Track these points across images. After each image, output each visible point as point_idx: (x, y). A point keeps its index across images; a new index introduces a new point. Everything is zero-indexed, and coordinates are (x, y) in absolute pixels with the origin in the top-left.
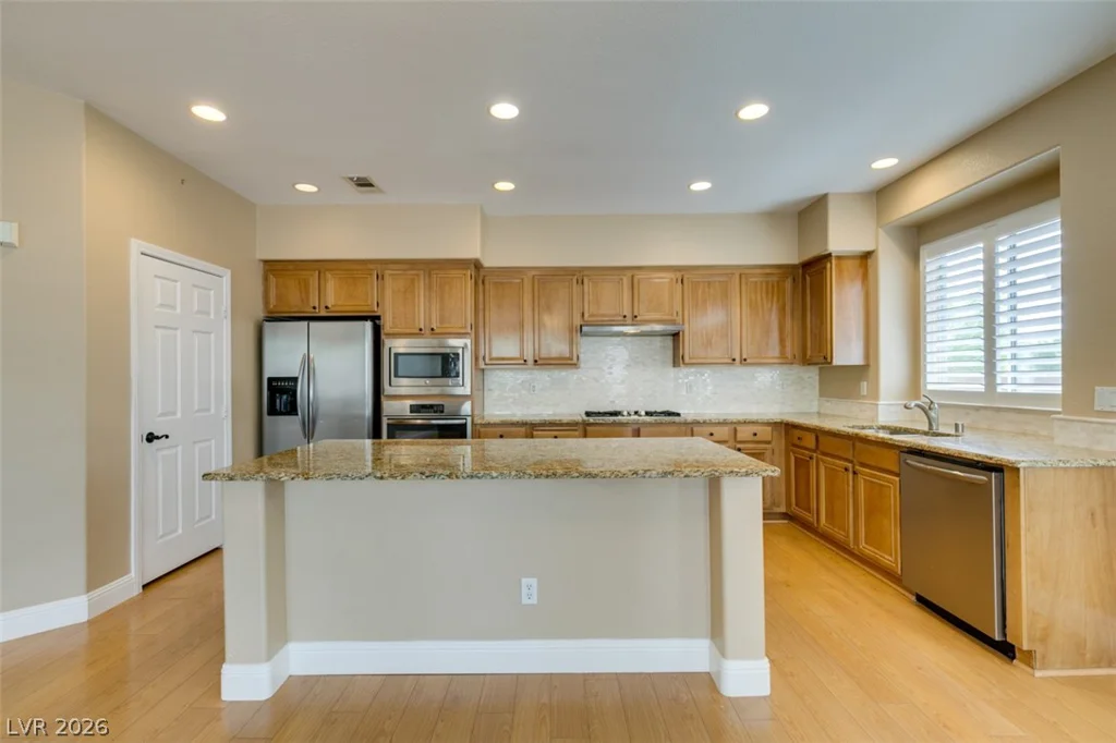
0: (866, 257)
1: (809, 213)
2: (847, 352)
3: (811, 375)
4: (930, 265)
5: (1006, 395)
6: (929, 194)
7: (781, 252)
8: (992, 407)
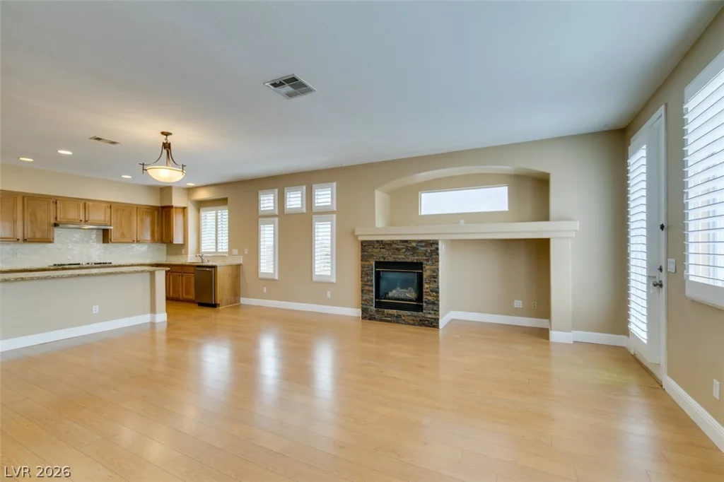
0: (184, 208)
1: (165, 190)
2: (178, 239)
3: (164, 247)
4: (203, 214)
5: (220, 252)
6: (203, 195)
7: (153, 201)
8: (217, 255)
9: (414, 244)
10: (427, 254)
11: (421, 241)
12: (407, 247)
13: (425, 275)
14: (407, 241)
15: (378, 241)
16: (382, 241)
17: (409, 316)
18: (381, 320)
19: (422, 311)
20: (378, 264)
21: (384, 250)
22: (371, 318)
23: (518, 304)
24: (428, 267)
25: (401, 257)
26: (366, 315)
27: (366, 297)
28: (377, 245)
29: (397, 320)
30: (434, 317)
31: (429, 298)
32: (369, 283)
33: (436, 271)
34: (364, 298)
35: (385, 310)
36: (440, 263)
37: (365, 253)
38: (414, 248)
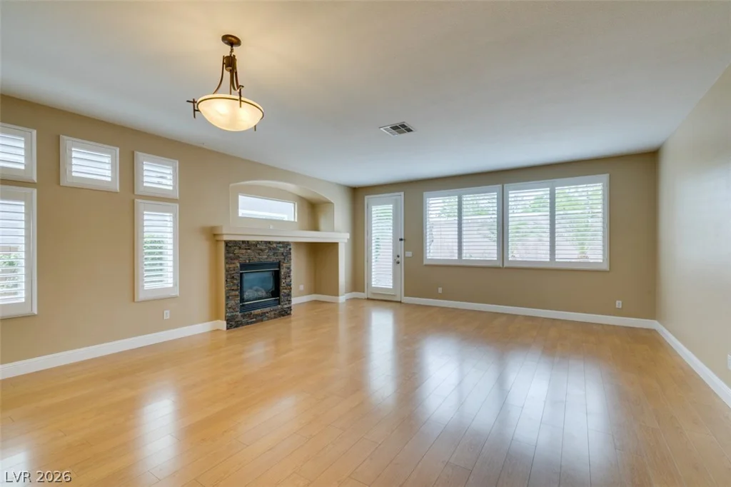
9: (275, 245)
10: (284, 254)
11: (280, 243)
12: (270, 248)
13: (283, 272)
14: (269, 242)
15: (243, 242)
16: (248, 241)
17: (271, 311)
18: (248, 324)
19: (279, 304)
20: (243, 266)
21: (249, 251)
22: (238, 325)
23: (302, 287)
24: (284, 265)
25: (263, 257)
26: (232, 323)
27: (232, 303)
28: (243, 246)
29: (260, 318)
30: (288, 306)
31: (285, 291)
32: (235, 288)
33: (289, 268)
34: (229, 306)
35: (252, 312)
36: (292, 261)
37: (231, 255)
38: (274, 249)
